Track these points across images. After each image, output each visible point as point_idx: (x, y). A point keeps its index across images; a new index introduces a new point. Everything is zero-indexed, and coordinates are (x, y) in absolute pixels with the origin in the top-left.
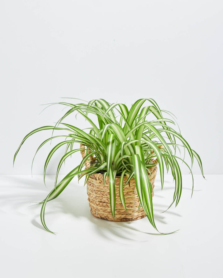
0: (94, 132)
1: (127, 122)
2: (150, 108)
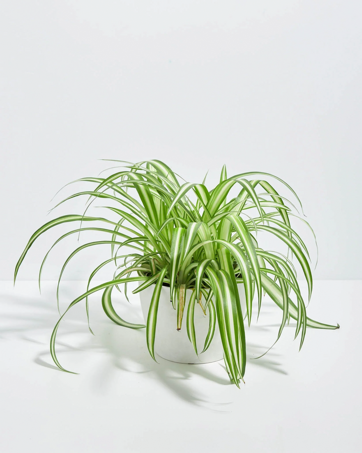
1: (208, 210)
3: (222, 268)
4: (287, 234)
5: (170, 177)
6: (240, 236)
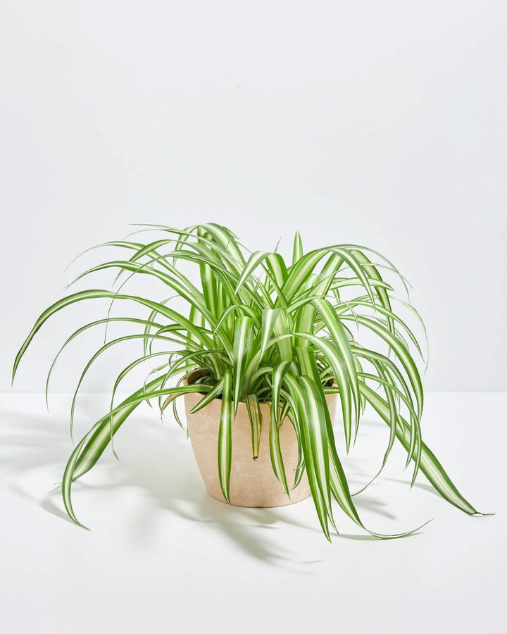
3: (304, 373)
4: (388, 327)
5: (231, 248)
6: (327, 325)
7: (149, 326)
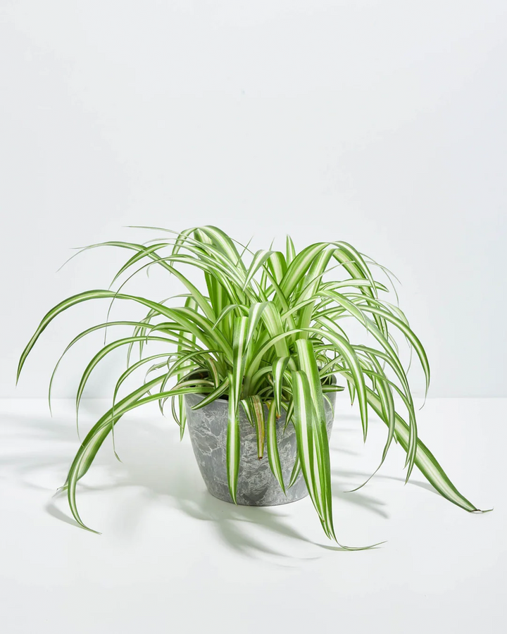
0: (195, 302)
1: (281, 290)
2: (335, 253)
7: (145, 328)
